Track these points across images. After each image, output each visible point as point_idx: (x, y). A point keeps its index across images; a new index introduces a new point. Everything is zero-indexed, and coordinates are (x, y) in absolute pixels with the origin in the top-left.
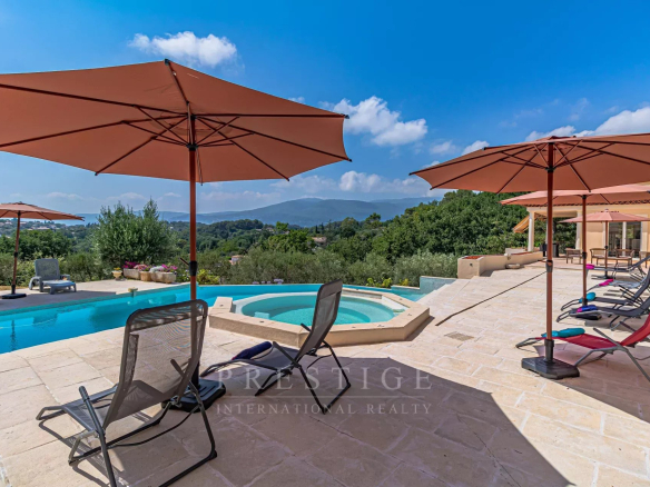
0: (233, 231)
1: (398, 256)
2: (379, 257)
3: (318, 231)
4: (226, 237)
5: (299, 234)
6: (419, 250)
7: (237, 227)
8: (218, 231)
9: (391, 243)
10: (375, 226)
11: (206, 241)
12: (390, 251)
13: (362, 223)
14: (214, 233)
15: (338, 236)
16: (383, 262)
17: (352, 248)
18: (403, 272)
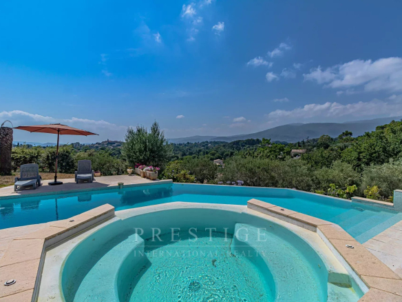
0: (243, 146)
1: (368, 164)
2: (346, 165)
3: (299, 145)
4: (239, 150)
5: (279, 146)
6: (391, 160)
7: (246, 143)
8: (235, 146)
9: (361, 153)
10: (347, 140)
11: (227, 153)
12: (359, 159)
13: (336, 139)
14: (232, 147)
15: (315, 148)
16: (350, 168)
17: (322, 156)
18: (372, 179)
